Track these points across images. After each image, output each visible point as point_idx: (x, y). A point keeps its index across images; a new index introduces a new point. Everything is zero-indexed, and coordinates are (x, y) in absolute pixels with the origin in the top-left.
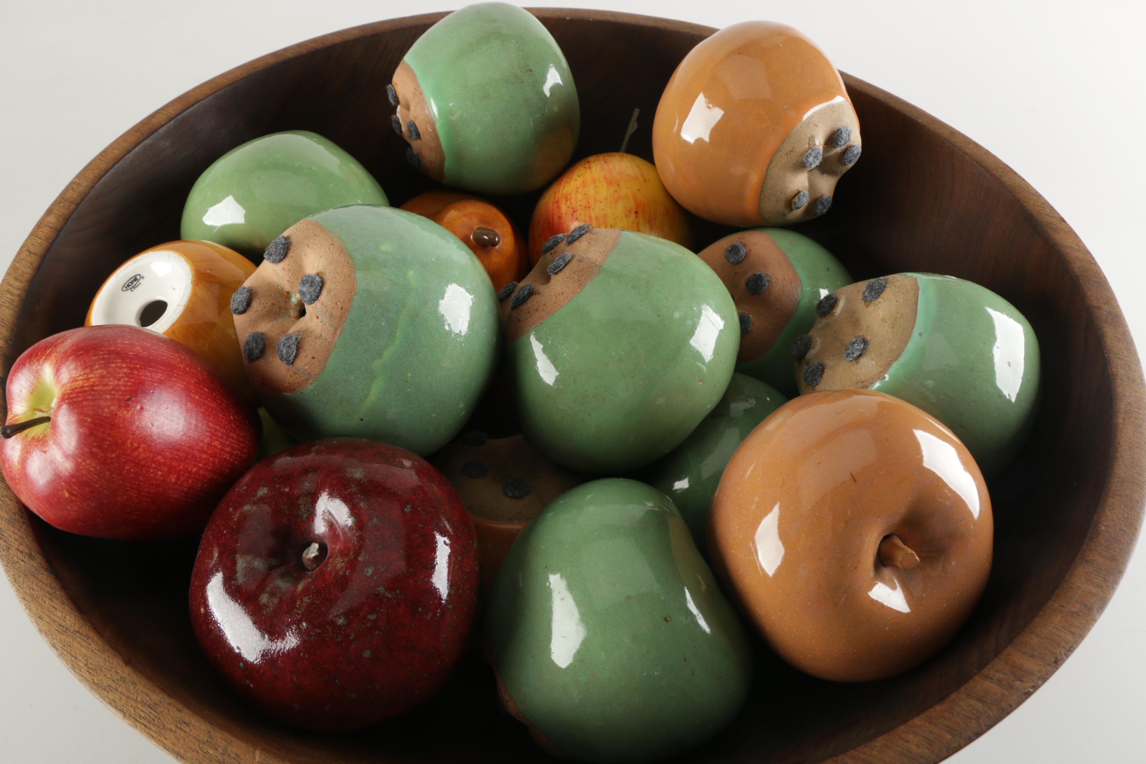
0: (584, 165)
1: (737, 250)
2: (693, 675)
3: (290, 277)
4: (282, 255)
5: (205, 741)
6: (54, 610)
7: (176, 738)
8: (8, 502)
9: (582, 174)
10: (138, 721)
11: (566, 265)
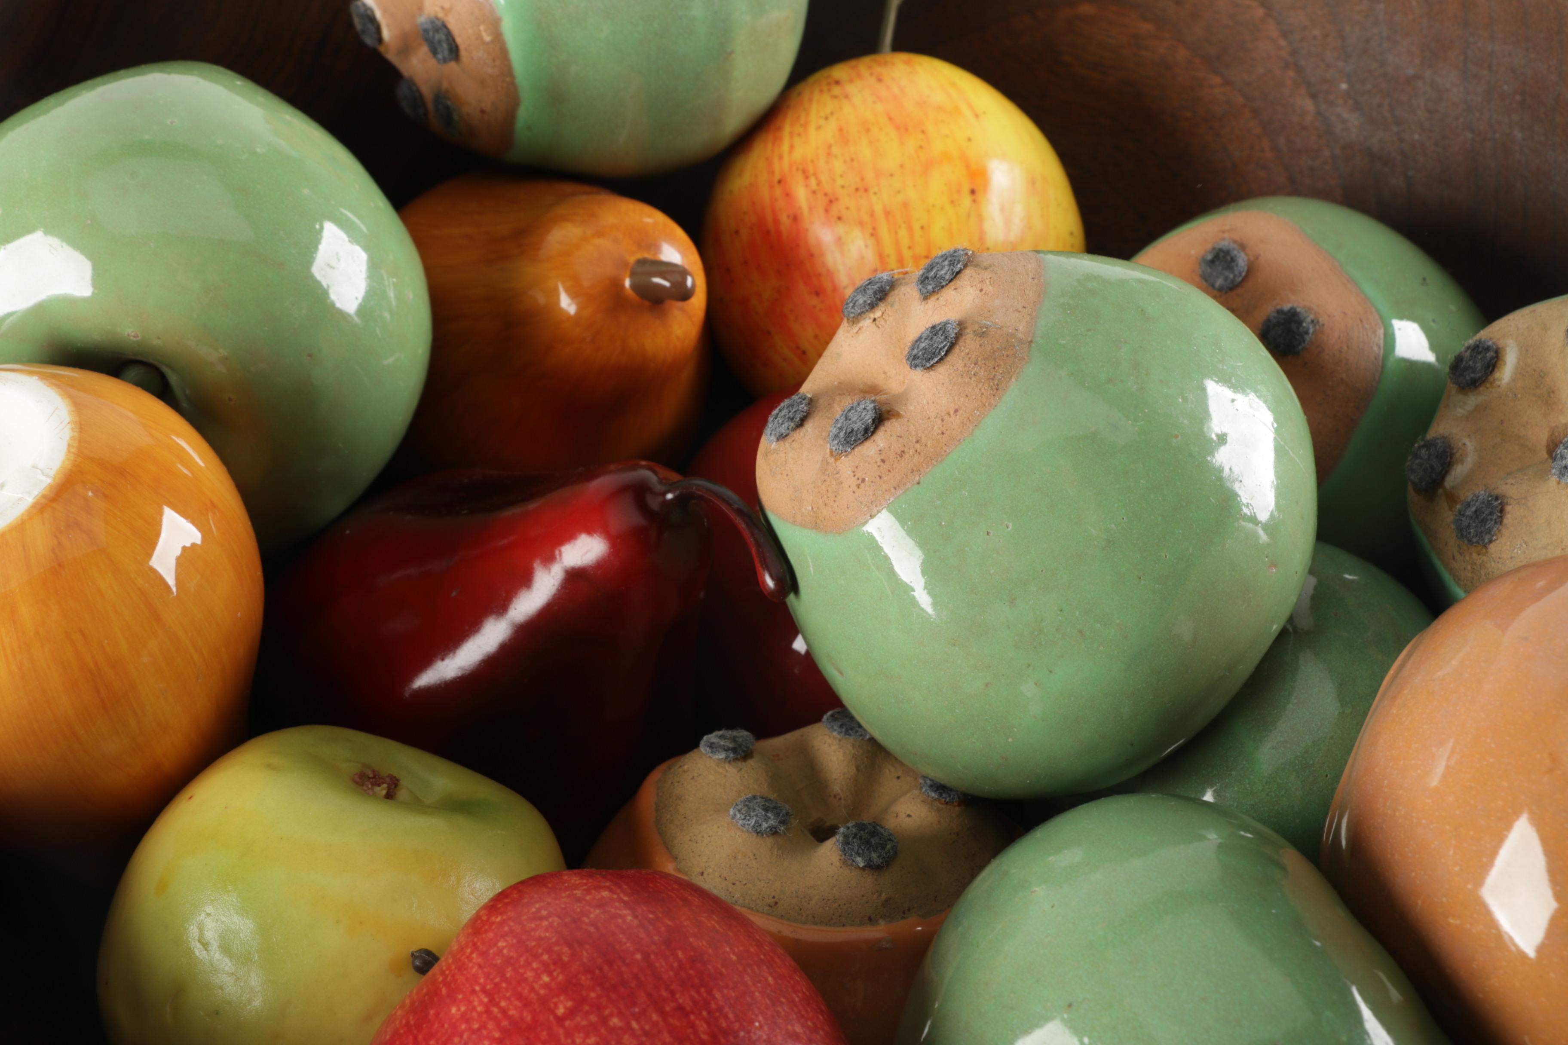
0: (829, 90)
1: (1229, 258)
9: (832, 113)
11: (952, 346)
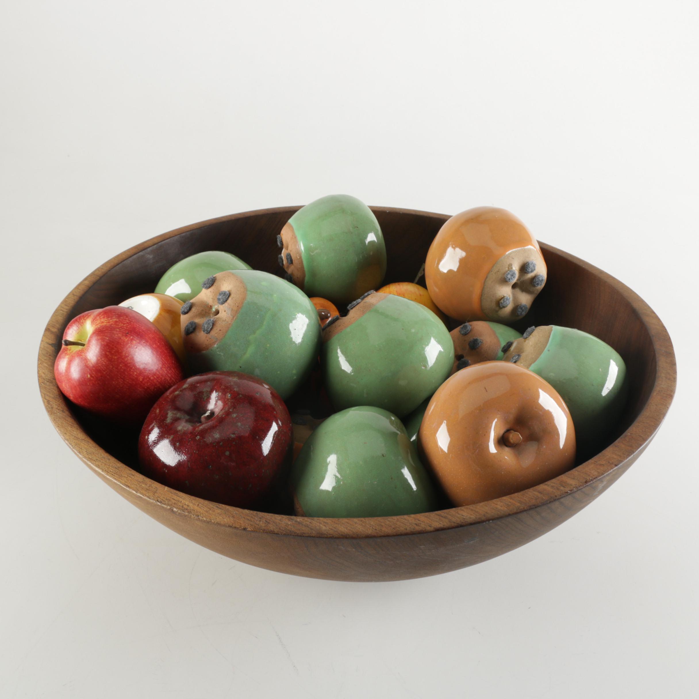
1: (466, 327)
2: (396, 488)
3: (213, 296)
4: (211, 284)
5: (141, 481)
6: (72, 431)
7: (127, 479)
8: (54, 391)
10: (109, 473)
